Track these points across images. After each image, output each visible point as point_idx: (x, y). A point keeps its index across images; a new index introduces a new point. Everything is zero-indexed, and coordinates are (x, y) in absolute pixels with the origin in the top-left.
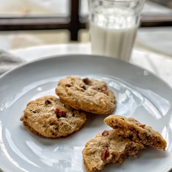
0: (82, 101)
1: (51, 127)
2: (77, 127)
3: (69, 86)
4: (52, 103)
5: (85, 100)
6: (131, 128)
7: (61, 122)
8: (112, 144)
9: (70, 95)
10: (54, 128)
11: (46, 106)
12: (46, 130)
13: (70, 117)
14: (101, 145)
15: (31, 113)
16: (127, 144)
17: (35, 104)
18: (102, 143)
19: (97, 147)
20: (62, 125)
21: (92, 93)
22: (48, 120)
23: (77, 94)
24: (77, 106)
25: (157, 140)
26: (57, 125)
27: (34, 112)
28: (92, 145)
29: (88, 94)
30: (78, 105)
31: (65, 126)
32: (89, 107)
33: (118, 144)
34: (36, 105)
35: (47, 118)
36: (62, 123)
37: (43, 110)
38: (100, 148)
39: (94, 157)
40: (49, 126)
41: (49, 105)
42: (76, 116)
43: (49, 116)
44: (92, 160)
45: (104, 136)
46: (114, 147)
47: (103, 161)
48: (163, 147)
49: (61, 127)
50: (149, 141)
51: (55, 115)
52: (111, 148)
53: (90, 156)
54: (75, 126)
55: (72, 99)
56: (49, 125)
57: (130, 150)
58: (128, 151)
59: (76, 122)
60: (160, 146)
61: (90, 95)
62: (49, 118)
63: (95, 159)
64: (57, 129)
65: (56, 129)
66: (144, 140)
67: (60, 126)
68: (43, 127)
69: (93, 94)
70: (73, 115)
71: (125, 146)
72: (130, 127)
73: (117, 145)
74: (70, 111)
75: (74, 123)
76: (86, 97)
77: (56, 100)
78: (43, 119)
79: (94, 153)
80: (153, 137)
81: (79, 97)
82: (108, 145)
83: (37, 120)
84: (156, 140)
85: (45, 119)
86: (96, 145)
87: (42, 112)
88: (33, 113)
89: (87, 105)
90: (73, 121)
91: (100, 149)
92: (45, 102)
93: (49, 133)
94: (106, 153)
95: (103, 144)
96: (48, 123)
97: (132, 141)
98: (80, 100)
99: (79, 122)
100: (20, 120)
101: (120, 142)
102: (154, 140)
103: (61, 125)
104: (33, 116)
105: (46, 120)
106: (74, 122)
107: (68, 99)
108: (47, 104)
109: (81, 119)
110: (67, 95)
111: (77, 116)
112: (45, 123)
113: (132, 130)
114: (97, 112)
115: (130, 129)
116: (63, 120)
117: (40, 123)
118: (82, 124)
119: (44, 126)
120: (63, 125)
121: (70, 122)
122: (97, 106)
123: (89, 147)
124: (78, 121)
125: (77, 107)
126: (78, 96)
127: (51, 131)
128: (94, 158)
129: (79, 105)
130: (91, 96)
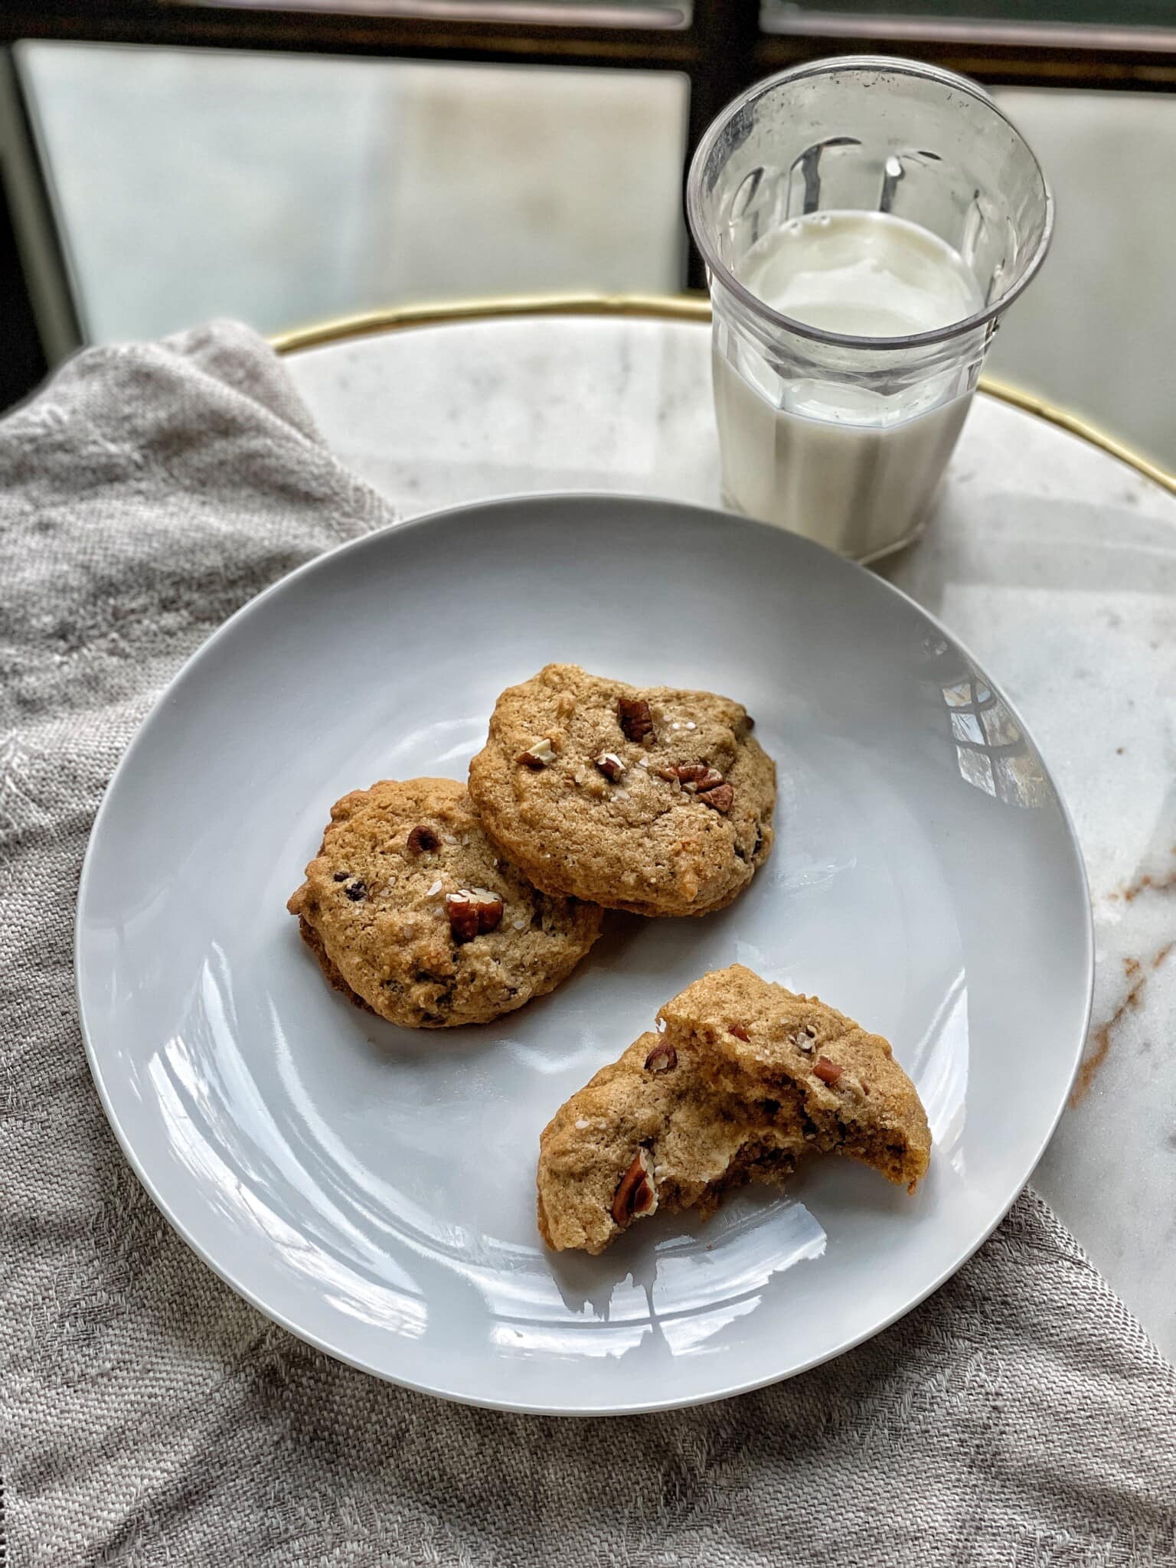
0: (584, 866)
1: (419, 992)
2: (548, 979)
3: (535, 766)
4: (445, 849)
5: (600, 861)
6: (774, 1075)
7: (469, 970)
8: (680, 1129)
9: (530, 822)
10: (429, 997)
11: (409, 862)
12: (395, 1003)
13: (520, 933)
14: (625, 1133)
15: (336, 899)
16: (742, 1140)
17: (363, 836)
18: (629, 1125)
19: (601, 1147)
20: (472, 981)
21: (644, 808)
22: (407, 956)
23: (566, 825)
24: (557, 882)
25: (884, 1138)
26: (449, 982)
27: (354, 895)
28: (583, 1136)
29: (620, 819)
30: (564, 879)
31: (484, 989)
32: (614, 891)
33: (704, 1133)
34: (368, 845)
35: (403, 941)
36: (473, 975)
37: (395, 892)
38: (613, 1153)
39: (580, 1193)
40: (409, 987)
41: (429, 858)
42: (547, 924)
43: (416, 931)
44: (571, 1208)
45: (651, 1071)
46: (679, 1154)
47: (615, 1221)
48: (909, 1174)
49: (466, 994)
50: (849, 1139)
51: (444, 929)
52: (667, 1155)
53: (566, 1185)
54: (534, 980)
55: (535, 847)
56: (408, 981)
57: (758, 1162)
58: (749, 1164)
59: (544, 963)
60: (898, 1165)
61: (631, 825)
62: (414, 946)
63: (581, 1208)
64: (445, 999)
65: (439, 1001)
66: (827, 1133)
67: (460, 987)
68: (382, 985)
69: (646, 816)
70: (536, 923)
71: (734, 1152)
72: (768, 1074)
73: (700, 1141)
74: (522, 898)
75: (534, 969)
76: (611, 837)
77: (466, 831)
78: (386, 946)
79: (582, 1176)
80: (872, 1126)
81: (574, 843)
82: (658, 1131)
83: (357, 941)
84: (880, 1140)
85: (396, 948)
86: (600, 1136)
87: (386, 899)
88: (345, 901)
89: (605, 885)
90: (528, 960)
91: (613, 1157)
92: (411, 838)
93: (405, 1015)
94: (632, 1191)
95: (633, 1128)
96: (405, 972)
97: (772, 1123)
98: (572, 857)
99: (560, 958)
100: (289, 906)
101: (715, 1128)
102: (871, 1137)
103: (466, 982)
104: (344, 915)
105: (397, 954)
106: (536, 963)
107: (519, 844)
108: (417, 854)
109: (572, 944)
110: (515, 824)
111: (553, 928)
112: (393, 968)
113: (777, 1083)
114: (655, 912)
115: (766, 1081)
116: (477, 957)
117: (372, 962)
118: (572, 962)
119: (389, 983)
120: (477, 982)
121: (512, 959)
122: (656, 889)
123: (565, 1139)
124: (554, 954)
125: (555, 890)
126: (568, 835)
127: (416, 1010)
128: (577, 1200)
129: (569, 881)
130: (638, 832)
